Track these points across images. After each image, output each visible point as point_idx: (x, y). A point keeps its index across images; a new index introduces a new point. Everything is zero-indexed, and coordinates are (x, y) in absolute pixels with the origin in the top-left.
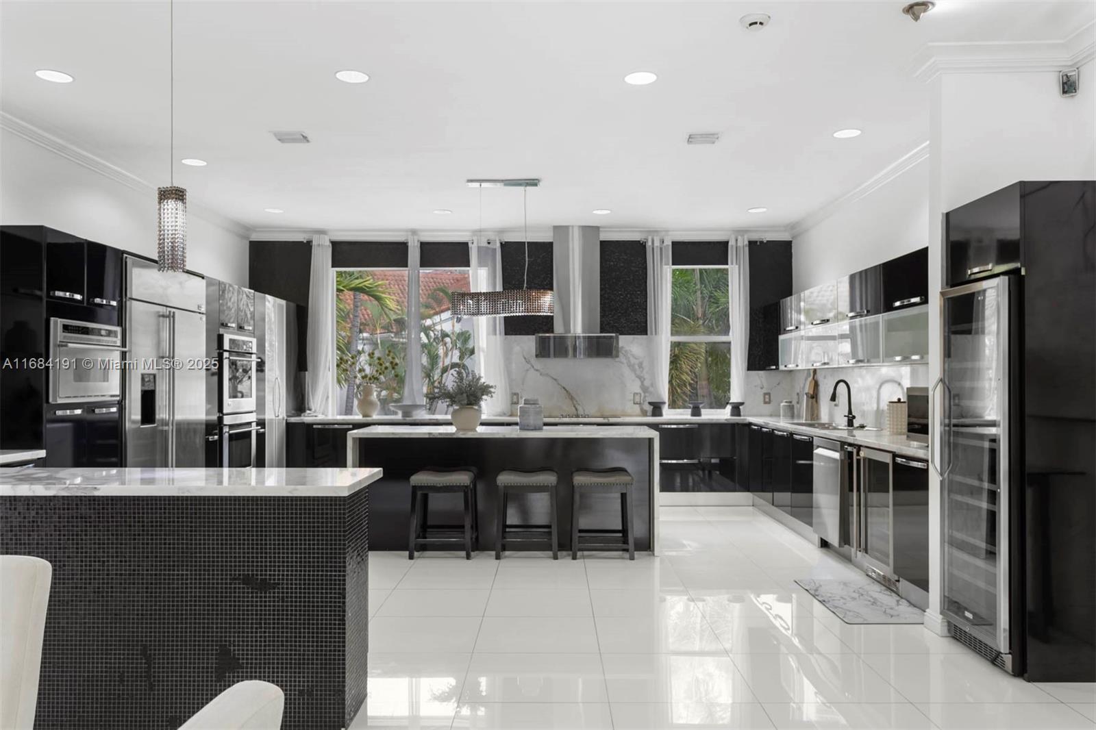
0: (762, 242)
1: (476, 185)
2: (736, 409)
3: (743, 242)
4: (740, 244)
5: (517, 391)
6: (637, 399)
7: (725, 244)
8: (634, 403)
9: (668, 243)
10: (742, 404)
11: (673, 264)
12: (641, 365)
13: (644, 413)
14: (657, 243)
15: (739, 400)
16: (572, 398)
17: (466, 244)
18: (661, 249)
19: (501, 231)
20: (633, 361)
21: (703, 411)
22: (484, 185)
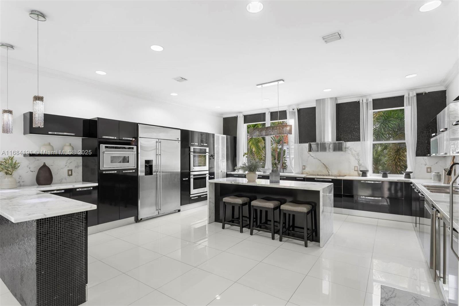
0: (425, 93)
1: (261, 86)
2: (408, 175)
3: (414, 94)
4: (411, 95)
5: (304, 165)
6: (356, 169)
7: (402, 97)
8: (355, 171)
9: (371, 100)
10: (412, 172)
11: (373, 110)
12: (358, 155)
13: (359, 175)
14: (365, 101)
15: (411, 171)
16: (327, 168)
17: (285, 111)
18: (367, 103)
19: (298, 105)
20: (354, 152)
21: (388, 175)
22: (263, 85)
